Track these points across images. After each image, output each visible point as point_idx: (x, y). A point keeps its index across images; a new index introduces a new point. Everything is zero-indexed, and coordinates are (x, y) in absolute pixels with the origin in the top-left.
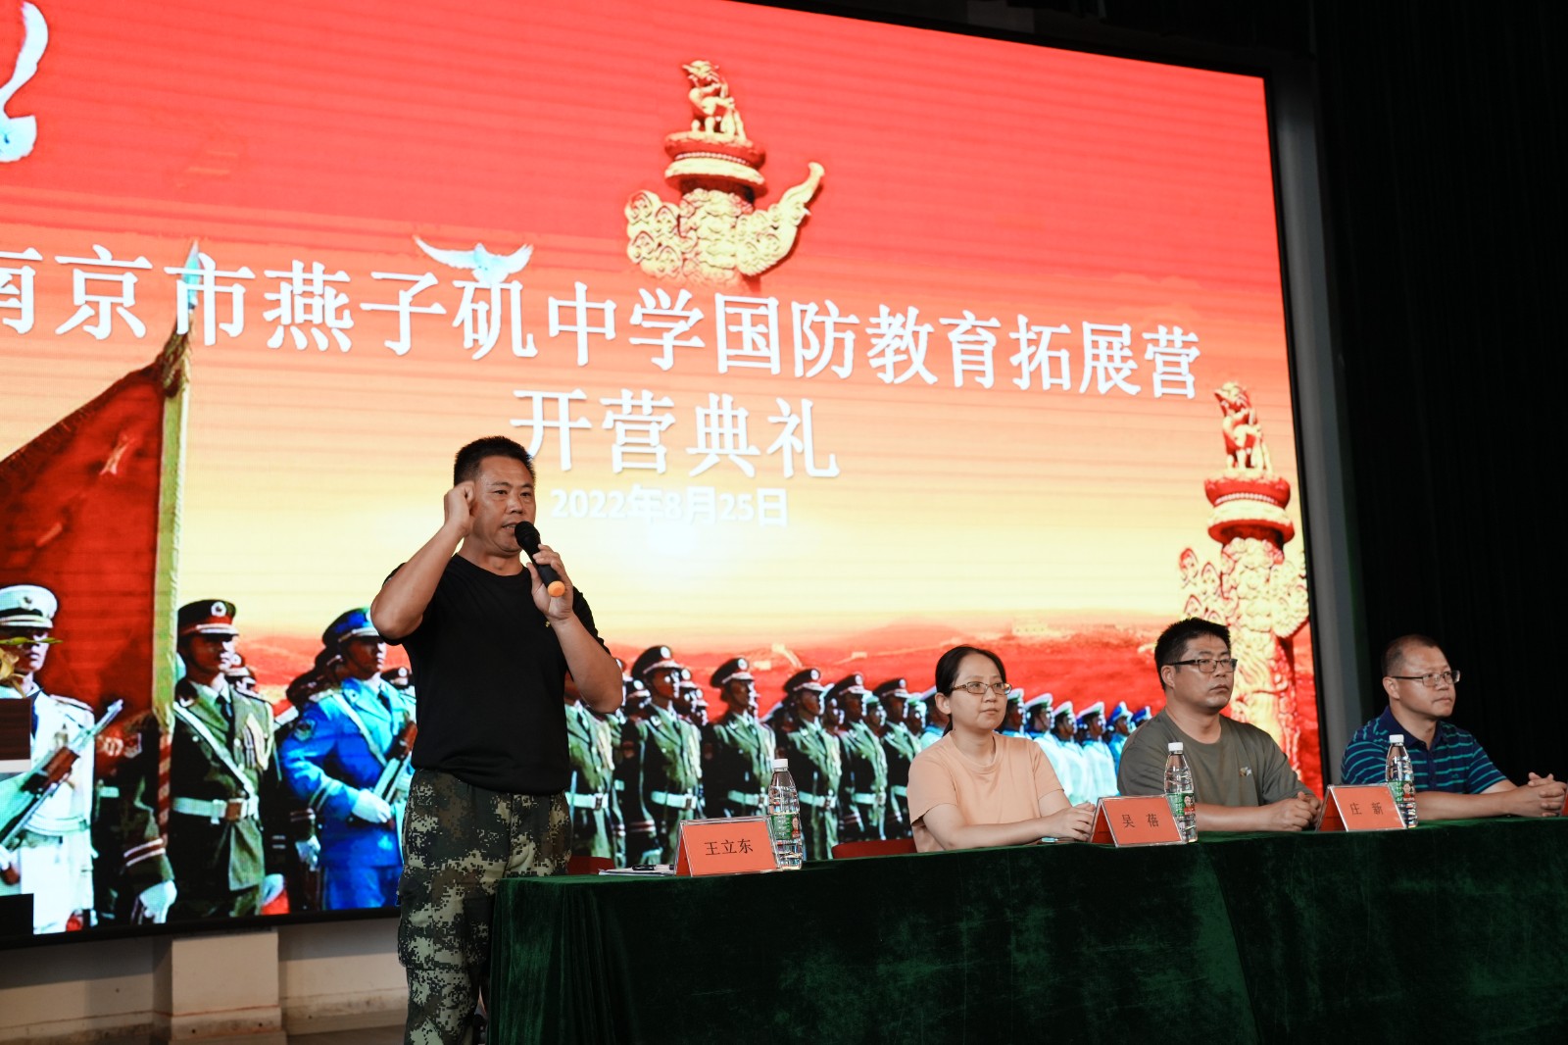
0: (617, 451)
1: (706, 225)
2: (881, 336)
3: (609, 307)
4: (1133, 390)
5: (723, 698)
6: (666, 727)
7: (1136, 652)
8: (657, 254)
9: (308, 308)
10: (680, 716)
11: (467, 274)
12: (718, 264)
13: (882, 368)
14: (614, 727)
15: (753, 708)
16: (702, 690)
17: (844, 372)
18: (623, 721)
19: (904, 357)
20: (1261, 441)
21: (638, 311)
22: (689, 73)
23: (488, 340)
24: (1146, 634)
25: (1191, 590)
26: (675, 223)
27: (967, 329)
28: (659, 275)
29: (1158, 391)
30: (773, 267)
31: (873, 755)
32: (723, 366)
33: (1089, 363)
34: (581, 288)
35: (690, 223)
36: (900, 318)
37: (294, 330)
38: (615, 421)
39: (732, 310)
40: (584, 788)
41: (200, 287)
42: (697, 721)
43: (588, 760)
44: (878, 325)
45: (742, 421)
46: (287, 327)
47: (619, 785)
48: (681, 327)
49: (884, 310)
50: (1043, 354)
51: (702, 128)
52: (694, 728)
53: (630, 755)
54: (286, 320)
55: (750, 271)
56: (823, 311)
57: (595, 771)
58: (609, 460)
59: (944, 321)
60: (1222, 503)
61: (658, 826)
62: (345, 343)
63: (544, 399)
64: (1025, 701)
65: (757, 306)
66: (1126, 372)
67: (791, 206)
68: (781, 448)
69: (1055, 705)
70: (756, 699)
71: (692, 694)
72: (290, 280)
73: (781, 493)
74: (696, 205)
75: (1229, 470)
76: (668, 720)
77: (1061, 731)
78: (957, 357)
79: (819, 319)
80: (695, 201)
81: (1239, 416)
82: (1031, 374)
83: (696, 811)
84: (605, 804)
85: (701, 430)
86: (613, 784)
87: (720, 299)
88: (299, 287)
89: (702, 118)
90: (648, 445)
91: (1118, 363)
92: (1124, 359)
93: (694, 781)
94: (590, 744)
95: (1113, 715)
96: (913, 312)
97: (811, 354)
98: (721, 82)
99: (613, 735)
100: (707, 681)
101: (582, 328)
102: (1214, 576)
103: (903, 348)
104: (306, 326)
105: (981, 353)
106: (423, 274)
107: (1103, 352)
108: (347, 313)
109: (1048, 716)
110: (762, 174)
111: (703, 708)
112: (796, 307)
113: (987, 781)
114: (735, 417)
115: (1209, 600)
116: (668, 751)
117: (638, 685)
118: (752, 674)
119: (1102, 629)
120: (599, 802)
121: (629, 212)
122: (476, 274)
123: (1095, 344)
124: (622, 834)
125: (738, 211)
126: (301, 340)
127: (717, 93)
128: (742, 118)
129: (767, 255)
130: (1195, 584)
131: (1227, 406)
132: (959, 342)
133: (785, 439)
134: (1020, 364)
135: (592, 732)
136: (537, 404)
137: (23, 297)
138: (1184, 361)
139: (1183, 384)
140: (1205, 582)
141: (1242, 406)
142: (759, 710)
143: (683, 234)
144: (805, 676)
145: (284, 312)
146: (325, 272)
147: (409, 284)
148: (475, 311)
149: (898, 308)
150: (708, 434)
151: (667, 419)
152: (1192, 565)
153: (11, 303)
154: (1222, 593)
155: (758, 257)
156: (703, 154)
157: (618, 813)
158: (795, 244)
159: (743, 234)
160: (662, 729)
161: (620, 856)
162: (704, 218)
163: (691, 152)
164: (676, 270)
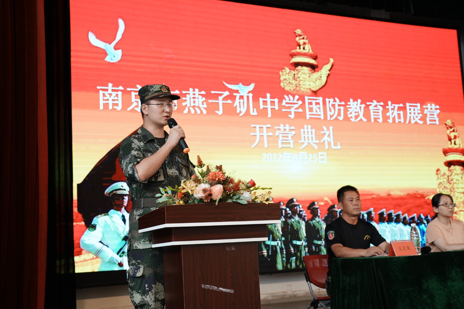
0: (280, 142)
1: (302, 77)
2: (351, 108)
3: (276, 100)
4: (421, 122)
5: (311, 213)
7: (425, 199)
8: (289, 85)
9: (194, 102)
10: (300, 218)
11: (237, 91)
13: (351, 117)
14: (281, 222)
15: (319, 216)
16: (305, 211)
17: (341, 118)
18: (284, 220)
19: (357, 114)
20: (458, 137)
21: (284, 101)
22: (295, 33)
23: (244, 110)
24: (428, 194)
25: (440, 181)
26: (293, 76)
27: (375, 106)
28: (290, 91)
29: (428, 123)
30: (320, 89)
32: (308, 117)
33: (408, 115)
34: (268, 95)
36: (356, 102)
37: (191, 108)
38: (279, 133)
39: (310, 101)
43: (275, 231)
44: (350, 105)
45: (314, 133)
46: (189, 107)
47: (283, 239)
48: (296, 106)
49: (351, 100)
50: (396, 113)
51: (300, 48)
52: (304, 222)
53: (286, 230)
54: (188, 105)
55: (314, 89)
56: (335, 101)
57: (277, 235)
58: (278, 145)
59: (368, 103)
60: (448, 155)
61: (294, 250)
62: (205, 112)
63: (260, 127)
64: (394, 213)
65: (316, 100)
66: (419, 117)
67: (325, 71)
68: (324, 141)
69: (403, 214)
70: (320, 213)
71: (303, 212)
72: (189, 94)
73: (325, 153)
74: (299, 71)
75: (450, 146)
76: (296, 219)
78: (372, 114)
79: (334, 103)
80: (298, 70)
81: (452, 130)
82: (393, 118)
84: (280, 244)
85: (303, 136)
86: (281, 238)
87: (306, 98)
88: (192, 96)
89: (299, 46)
90: (288, 140)
91: (417, 115)
93: (304, 237)
94: (275, 227)
95: (419, 218)
96: (359, 101)
97: (332, 113)
98: (305, 35)
99: (281, 225)
100: (306, 208)
101: (269, 106)
102: (446, 177)
103: (357, 111)
104: (194, 107)
105: (378, 112)
106: (225, 91)
107: (412, 111)
108: (205, 103)
109: (401, 218)
110: (317, 62)
111: (305, 216)
112: (327, 100)
113: (450, 232)
114: (312, 132)
115: (445, 184)
116: (297, 229)
117: (288, 209)
118: (319, 206)
119: (415, 192)
120: (278, 243)
121: (281, 73)
122: (239, 91)
123: (410, 109)
124: (285, 253)
125: (310, 72)
126: (193, 111)
127: (303, 38)
128: (311, 45)
130: (441, 179)
131: (448, 127)
132: (373, 109)
133: (326, 138)
134: (389, 116)
136: (258, 129)
137: (119, 100)
138: (436, 114)
139: (435, 121)
140: (444, 178)
141: (452, 127)
142: (321, 216)
143: (296, 79)
144: (333, 207)
145: (188, 103)
146: (199, 91)
147: (221, 95)
148: (240, 102)
149: (355, 100)
150: (304, 137)
151: (293, 133)
152: (440, 173)
153: (116, 102)
154: (449, 182)
155: (316, 85)
156: (300, 56)
157: (283, 246)
158: (326, 82)
159: (312, 79)
160: (295, 222)
161: (284, 259)
162: (301, 74)
163: (297, 55)
164: (294, 90)
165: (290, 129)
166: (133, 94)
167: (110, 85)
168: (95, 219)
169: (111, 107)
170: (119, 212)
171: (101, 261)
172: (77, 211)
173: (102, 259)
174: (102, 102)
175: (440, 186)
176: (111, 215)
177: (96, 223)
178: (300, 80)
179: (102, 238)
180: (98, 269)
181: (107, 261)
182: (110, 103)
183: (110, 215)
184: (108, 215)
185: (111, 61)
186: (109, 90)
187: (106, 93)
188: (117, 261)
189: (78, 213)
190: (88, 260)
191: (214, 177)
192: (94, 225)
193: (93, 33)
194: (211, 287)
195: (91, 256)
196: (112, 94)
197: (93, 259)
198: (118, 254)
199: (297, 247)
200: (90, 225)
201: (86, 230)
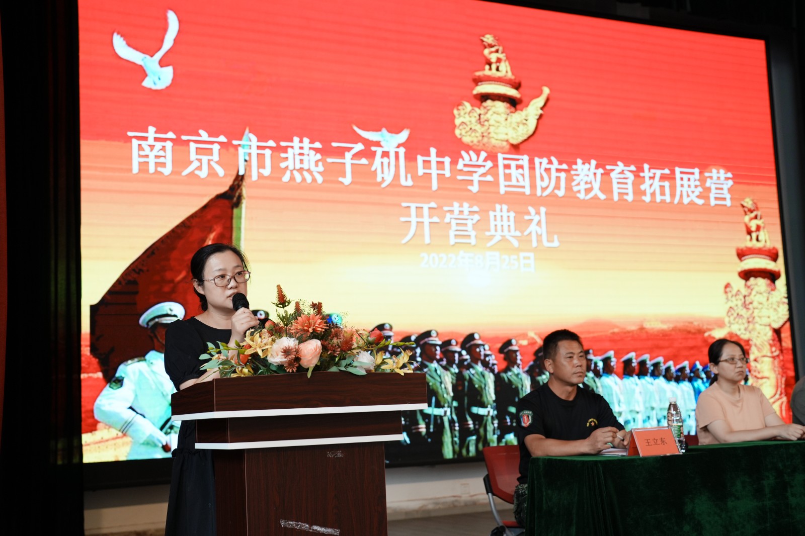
0: (452, 234)
1: (493, 119)
2: (578, 175)
3: (447, 160)
4: (700, 202)
5: (505, 359)
6: (478, 374)
7: (703, 335)
8: (469, 133)
9: (301, 161)
10: (484, 368)
11: (378, 144)
13: (579, 191)
14: (452, 374)
15: (519, 365)
16: (495, 355)
17: (561, 193)
18: (457, 371)
19: (589, 186)
20: (764, 228)
21: (461, 162)
22: (482, 41)
23: (389, 179)
24: (708, 327)
25: (730, 304)
26: (478, 117)
27: (620, 172)
28: (471, 144)
29: (713, 202)
30: (526, 140)
32: (502, 190)
33: (679, 189)
34: (433, 151)
36: (587, 165)
37: (295, 173)
38: (451, 218)
39: (507, 162)
40: (439, 405)
41: (249, 151)
42: (492, 371)
43: (440, 391)
44: (576, 170)
45: (512, 219)
46: (291, 171)
47: (455, 404)
48: (482, 170)
49: (579, 161)
50: (657, 183)
51: (490, 69)
52: (491, 375)
53: (460, 388)
54: (291, 167)
55: (515, 142)
56: (550, 162)
57: (443, 397)
58: (448, 239)
60: (745, 260)
61: (474, 424)
62: (320, 179)
63: (417, 207)
64: (650, 360)
65: (518, 160)
66: (697, 193)
67: (534, 108)
68: (531, 233)
69: (665, 363)
70: (521, 360)
71: (490, 357)
72: (292, 147)
73: (531, 255)
74: (488, 108)
75: (748, 243)
76: (478, 370)
77: (668, 376)
78: (615, 186)
79: (548, 166)
80: (487, 106)
81: (753, 215)
82: (651, 194)
83: (492, 417)
84: (448, 413)
85: (492, 223)
86: (452, 403)
87: (500, 156)
88: (297, 151)
89: (490, 64)
90: (467, 231)
91: (693, 188)
92: (696, 186)
93: (491, 402)
94: (441, 383)
95: (693, 369)
97: (545, 184)
98: (499, 45)
99: (452, 379)
100: (497, 351)
101: (434, 171)
102: (741, 297)
103: (589, 181)
104: (301, 170)
105: (626, 183)
106: (356, 143)
107: (685, 182)
108: (320, 164)
109: (661, 368)
110: (520, 93)
111: (495, 364)
112: (537, 160)
113: (738, 407)
114: (508, 217)
115: (739, 309)
116: (478, 387)
117: (464, 352)
118: (519, 347)
119: (687, 324)
120: (445, 412)
121: (455, 112)
122: (382, 144)
123: (682, 179)
124: (457, 428)
125: (508, 111)
126: (298, 178)
127: (497, 51)
128: (510, 64)
130: (732, 301)
131: (746, 210)
132: (617, 178)
133: (533, 227)
134: (645, 190)
135: (442, 377)
136: (413, 211)
137: (167, 157)
138: (726, 188)
139: (724, 199)
140: (737, 300)
141: (754, 210)
142: (522, 365)
143: (482, 123)
145: (290, 163)
146: (310, 143)
147: (349, 149)
148: (382, 163)
149: (586, 161)
150: (496, 225)
151: (476, 217)
152: (730, 292)
153: (162, 160)
154: (745, 305)
155: (518, 136)
156: (491, 82)
157: (455, 418)
158: (536, 128)
159: (511, 123)
160: (476, 375)
161: (456, 439)
162: (492, 115)
163: (485, 81)
164: (479, 142)
165: (470, 212)
166: (193, 146)
167: (152, 129)
168: (122, 367)
169: (152, 169)
171: (131, 442)
172: (88, 353)
173: (133, 439)
174: (136, 160)
175: (730, 314)
176: (151, 361)
177: (123, 376)
178: (490, 125)
179: (134, 401)
180: (126, 456)
181: (142, 441)
182: (152, 161)
183: (149, 361)
184: (145, 360)
185: (154, 87)
186: (149, 139)
187: (143, 143)
188: (160, 441)
189: (92, 356)
190: (107, 441)
191: (306, 326)
192: (121, 378)
193: (122, 36)
194: (298, 525)
195: (114, 432)
196: (154, 146)
197: (117, 438)
198: (162, 429)
199: (478, 419)
200: (112, 378)
201: (105, 386)
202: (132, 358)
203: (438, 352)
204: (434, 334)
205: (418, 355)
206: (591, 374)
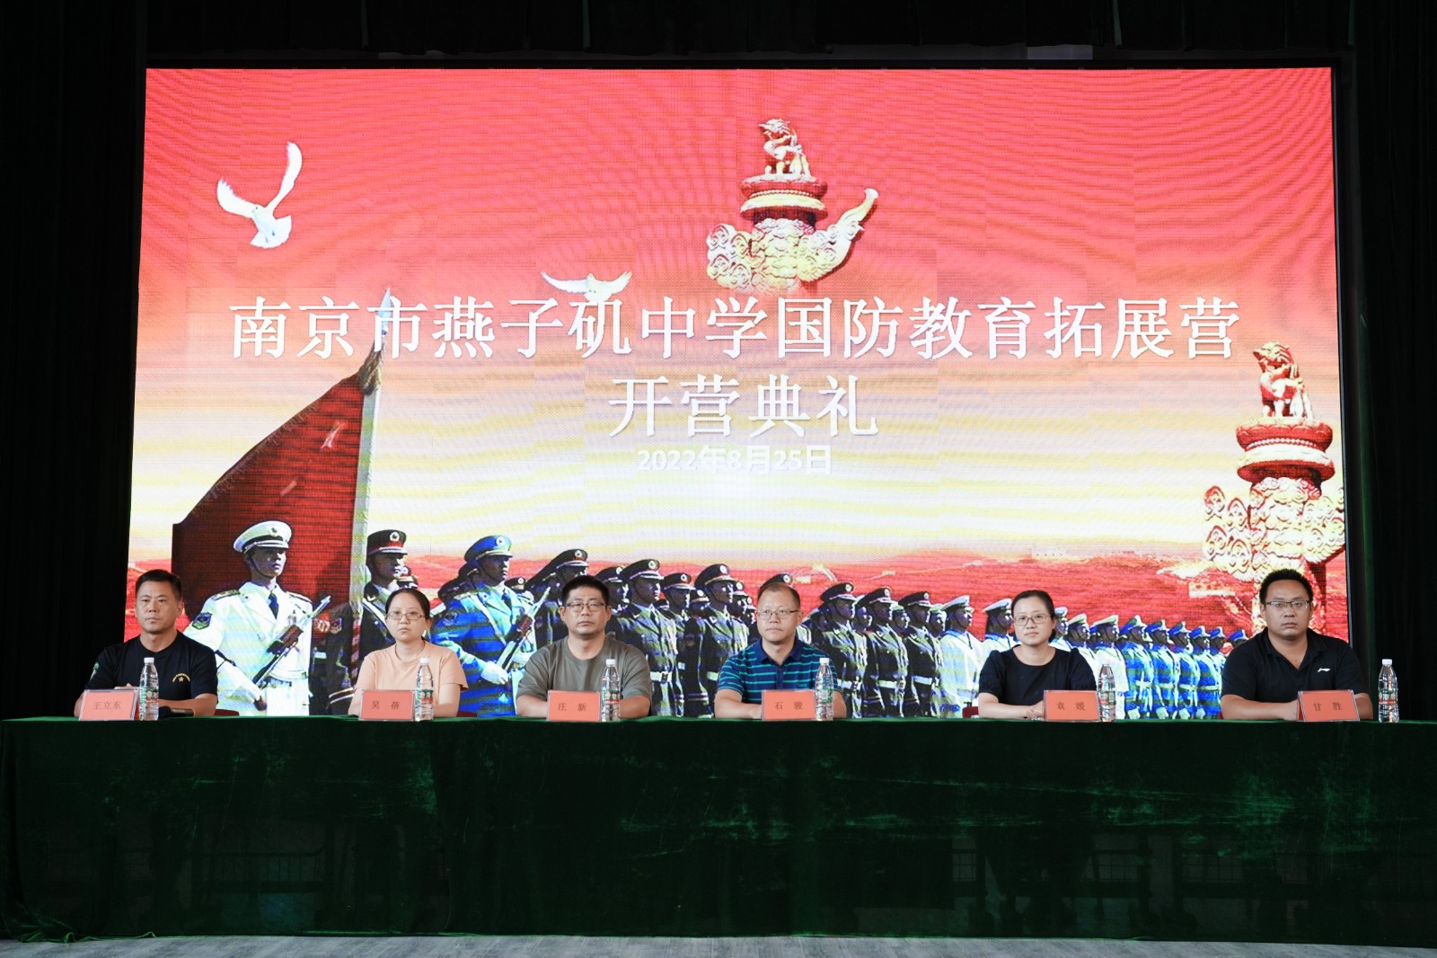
0: (691, 420)
1: (771, 246)
2: (923, 322)
4: (1165, 353)
6: (721, 624)
7: (1154, 574)
8: (731, 271)
9: (463, 329)
10: (733, 617)
12: (782, 275)
13: (923, 347)
14: (679, 624)
16: (752, 597)
17: (887, 352)
18: (687, 619)
19: (942, 337)
20: (1302, 391)
21: (713, 314)
22: (763, 130)
23: (594, 342)
24: (1165, 559)
25: (1215, 521)
26: (747, 245)
27: (1003, 311)
28: (732, 287)
29: (1193, 352)
30: (829, 274)
31: (896, 651)
32: (781, 352)
33: (1121, 332)
34: (668, 301)
35: (760, 245)
36: (941, 307)
37: (453, 344)
38: (691, 398)
39: (792, 310)
41: (391, 319)
42: (746, 620)
43: (658, 647)
44: (921, 314)
45: (794, 394)
46: (448, 343)
47: (681, 666)
48: (749, 324)
49: (926, 300)
50: (1076, 329)
51: (774, 170)
52: (744, 626)
53: (691, 644)
54: (448, 337)
55: (808, 278)
56: (871, 305)
57: (663, 655)
58: (685, 428)
59: (982, 306)
60: (1249, 449)
61: (711, 697)
63: (636, 384)
65: (813, 304)
66: (1163, 339)
67: (845, 227)
68: (828, 413)
71: (744, 600)
72: (451, 310)
73: (827, 448)
74: (765, 231)
75: (1260, 417)
76: (723, 619)
78: (993, 335)
79: (867, 311)
80: (765, 228)
81: (1280, 371)
82: (1064, 345)
84: (669, 679)
85: (761, 401)
86: (676, 665)
87: (782, 302)
88: (457, 315)
89: (773, 163)
90: (717, 415)
91: (1152, 331)
92: (1159, 327)
94: (660, 636)
95: (1127, 625)
96: (953, 301)
97: (857, 340)
98: (792, 133)
99: (678, 629)
100: (756, 591)
101: (667, 330)
102: (1242, 510)
103: (942, 330)
104: (461, 341)
105: (1015, 330)
106: (547, 298)
107: (1137, 322)
108: (491, 330)
110: (824, 202)
111: (753, 611)
112: (847, 304)
114: (790, 391)
115: (1234, 531)
116: (721, 642)
117: (700, 593)
119: (1121, 555)
120: (664, 678)
121: (709, 241)
122: (587, 296)
123: (1129, 316)
124: (682, 701)
125: (801, 233)
126: (457, 351)
127: (788, 143)
128: (808, 160)
129: (824, 265)
130: (1220, 517)
131: (1266, 362)
132: (995, 323)
133: (833, 405)
134: (1053, 338)
135: (662, 627)
136: (630, 388)
137: (279, 334)
138: (1222, 326)
139: (1219, 346)
140: (1231, 515)
143: (753, 254)
144: (840, 588)
145: (447, 333)
146: (474, 302)
147: (536, 307)
148: (585, 323)
149: (939, 299)
150: (767, 405)
151: (734, 395)
152: (1218, 501)
153: (272, 338)
154: (1248, 524)
156: (773, 191)
157: (679, 684)
158: (849, 254)
159: (804, 250)
160: (718, 625)
162: (772, 240)
163: (764, 190)
164: (746, 282)
165: (723, 387)
166: (313, 318)
168: (209, 602)
169: (258, 352)
170: (263, 588)
174: (238, 340)
175: (1212, 539)
176: (247, 596)
177: (210, 612)
179: (222, 644)
181: (230, 694)
182: (258, 341)
183: (244, 595)
184: (239, 594)
185: (266, 246)
186: (256, 312)
187: (249, 319)
188: (252, 696)
192: (207, 616)
193: (228, 184)
196: (262, 321)
198: (255, 681)
200: (196, 616)
201: (188, 625)
202: (222, 590)
203: (658, 592)
204: (652, 565)
205: (625, 594)
206: (923, 632)
